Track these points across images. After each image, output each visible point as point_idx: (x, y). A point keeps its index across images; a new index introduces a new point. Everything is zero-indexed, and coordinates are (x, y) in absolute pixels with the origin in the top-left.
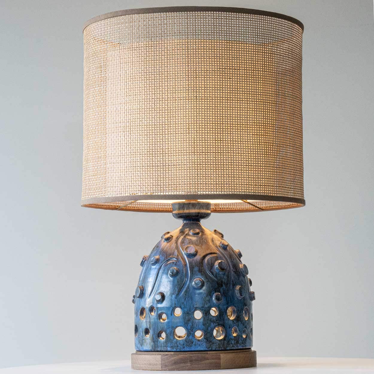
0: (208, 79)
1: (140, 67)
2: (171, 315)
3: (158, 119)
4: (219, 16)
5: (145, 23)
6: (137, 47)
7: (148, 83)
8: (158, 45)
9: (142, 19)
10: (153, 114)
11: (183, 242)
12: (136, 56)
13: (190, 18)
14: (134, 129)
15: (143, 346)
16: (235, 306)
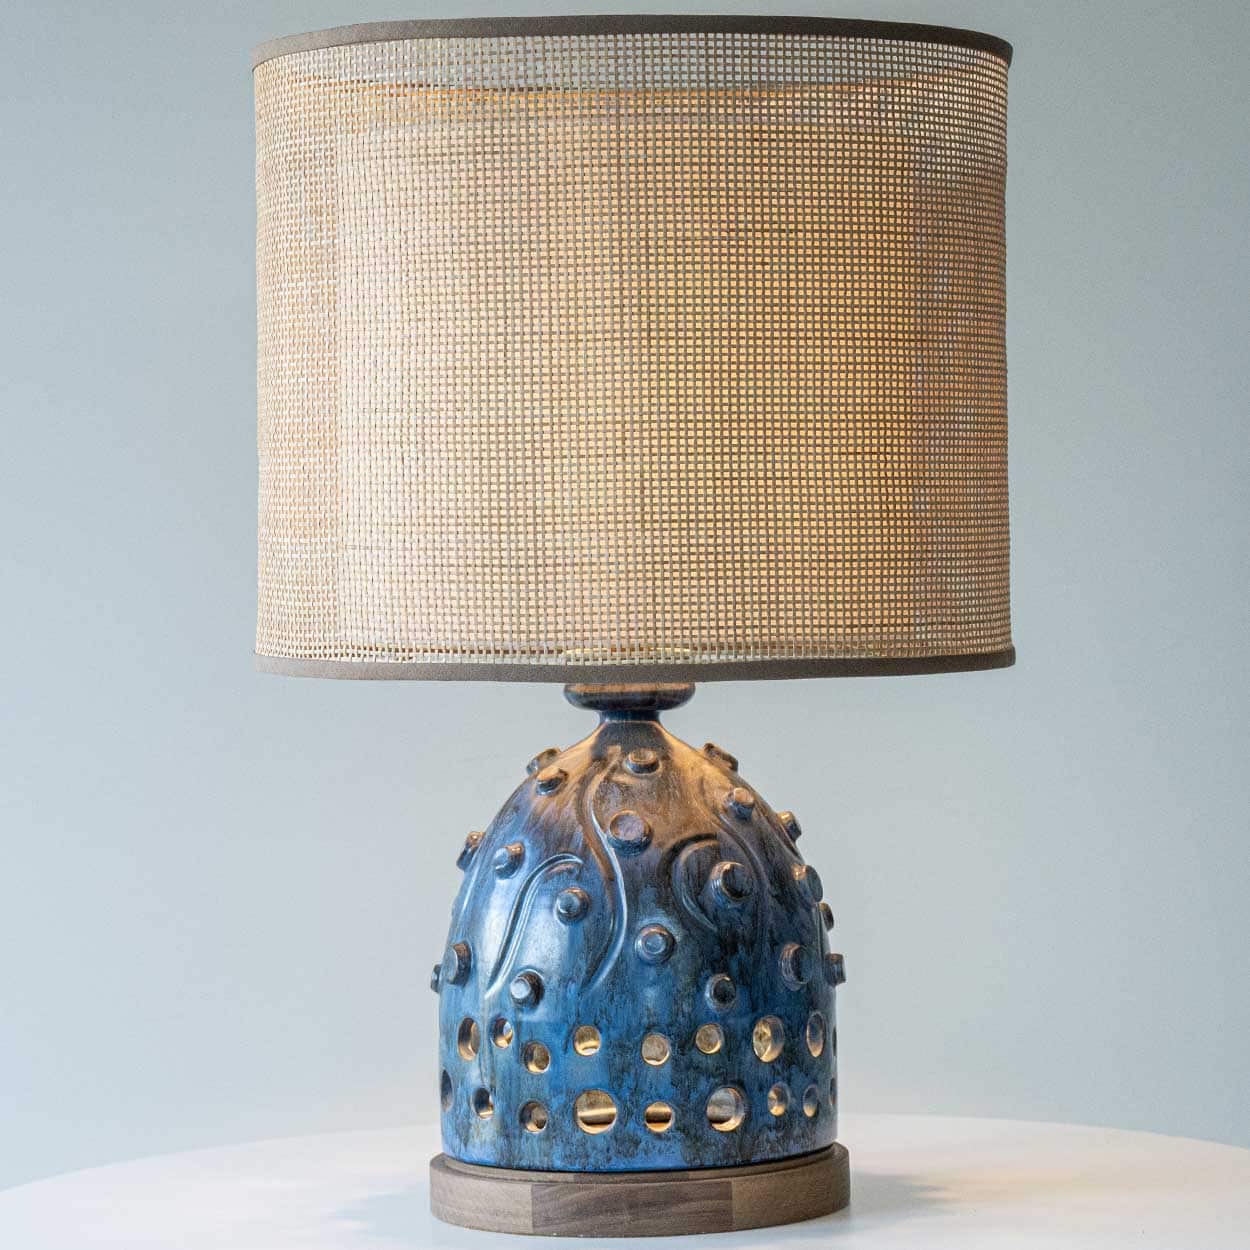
0: (689, 267)
1: (455, 223)
2: (566, 1050)
3: (518, 405)
4: (725, 48)
5: (470, 70)
6: (443, 155)
7: (482, 280)
8: (514, 148)
9: (458, 55)
10: (501, 388)
11: (601, 798)
12: (439, 184)
13: (627, 57)
14: (435, 438)
15: (470, 1147)
16: (780, 1017)
